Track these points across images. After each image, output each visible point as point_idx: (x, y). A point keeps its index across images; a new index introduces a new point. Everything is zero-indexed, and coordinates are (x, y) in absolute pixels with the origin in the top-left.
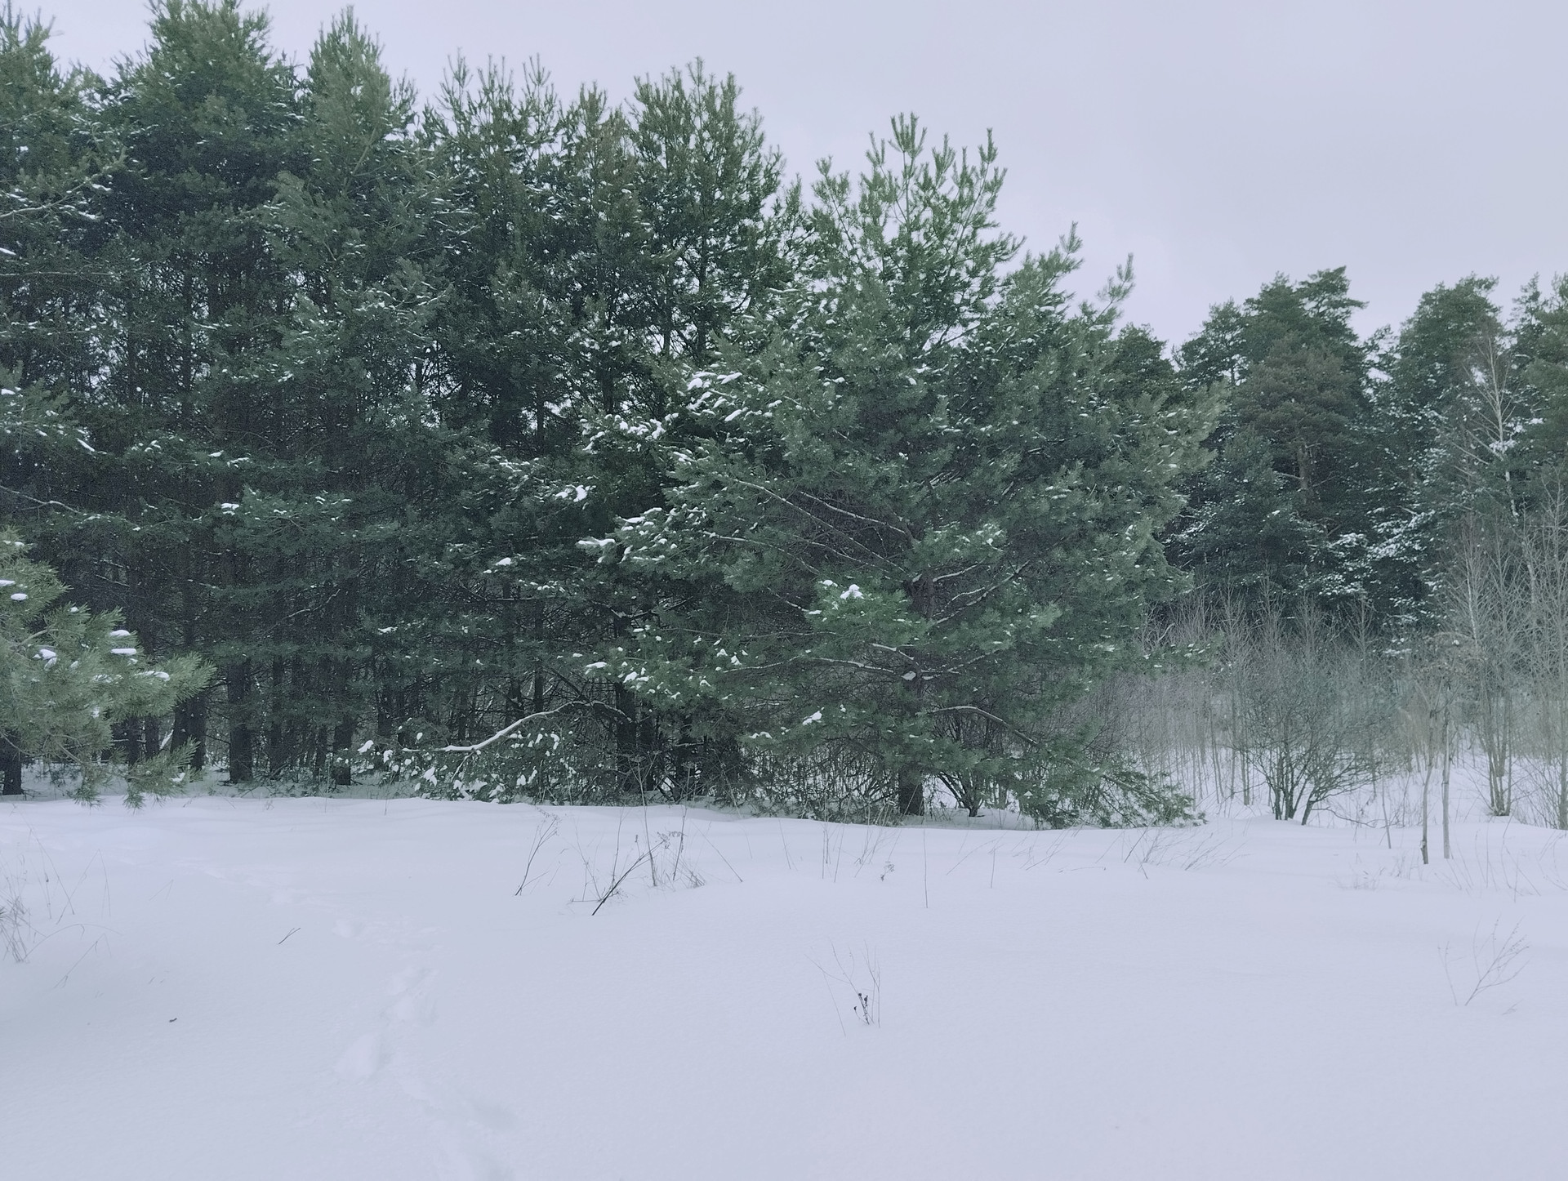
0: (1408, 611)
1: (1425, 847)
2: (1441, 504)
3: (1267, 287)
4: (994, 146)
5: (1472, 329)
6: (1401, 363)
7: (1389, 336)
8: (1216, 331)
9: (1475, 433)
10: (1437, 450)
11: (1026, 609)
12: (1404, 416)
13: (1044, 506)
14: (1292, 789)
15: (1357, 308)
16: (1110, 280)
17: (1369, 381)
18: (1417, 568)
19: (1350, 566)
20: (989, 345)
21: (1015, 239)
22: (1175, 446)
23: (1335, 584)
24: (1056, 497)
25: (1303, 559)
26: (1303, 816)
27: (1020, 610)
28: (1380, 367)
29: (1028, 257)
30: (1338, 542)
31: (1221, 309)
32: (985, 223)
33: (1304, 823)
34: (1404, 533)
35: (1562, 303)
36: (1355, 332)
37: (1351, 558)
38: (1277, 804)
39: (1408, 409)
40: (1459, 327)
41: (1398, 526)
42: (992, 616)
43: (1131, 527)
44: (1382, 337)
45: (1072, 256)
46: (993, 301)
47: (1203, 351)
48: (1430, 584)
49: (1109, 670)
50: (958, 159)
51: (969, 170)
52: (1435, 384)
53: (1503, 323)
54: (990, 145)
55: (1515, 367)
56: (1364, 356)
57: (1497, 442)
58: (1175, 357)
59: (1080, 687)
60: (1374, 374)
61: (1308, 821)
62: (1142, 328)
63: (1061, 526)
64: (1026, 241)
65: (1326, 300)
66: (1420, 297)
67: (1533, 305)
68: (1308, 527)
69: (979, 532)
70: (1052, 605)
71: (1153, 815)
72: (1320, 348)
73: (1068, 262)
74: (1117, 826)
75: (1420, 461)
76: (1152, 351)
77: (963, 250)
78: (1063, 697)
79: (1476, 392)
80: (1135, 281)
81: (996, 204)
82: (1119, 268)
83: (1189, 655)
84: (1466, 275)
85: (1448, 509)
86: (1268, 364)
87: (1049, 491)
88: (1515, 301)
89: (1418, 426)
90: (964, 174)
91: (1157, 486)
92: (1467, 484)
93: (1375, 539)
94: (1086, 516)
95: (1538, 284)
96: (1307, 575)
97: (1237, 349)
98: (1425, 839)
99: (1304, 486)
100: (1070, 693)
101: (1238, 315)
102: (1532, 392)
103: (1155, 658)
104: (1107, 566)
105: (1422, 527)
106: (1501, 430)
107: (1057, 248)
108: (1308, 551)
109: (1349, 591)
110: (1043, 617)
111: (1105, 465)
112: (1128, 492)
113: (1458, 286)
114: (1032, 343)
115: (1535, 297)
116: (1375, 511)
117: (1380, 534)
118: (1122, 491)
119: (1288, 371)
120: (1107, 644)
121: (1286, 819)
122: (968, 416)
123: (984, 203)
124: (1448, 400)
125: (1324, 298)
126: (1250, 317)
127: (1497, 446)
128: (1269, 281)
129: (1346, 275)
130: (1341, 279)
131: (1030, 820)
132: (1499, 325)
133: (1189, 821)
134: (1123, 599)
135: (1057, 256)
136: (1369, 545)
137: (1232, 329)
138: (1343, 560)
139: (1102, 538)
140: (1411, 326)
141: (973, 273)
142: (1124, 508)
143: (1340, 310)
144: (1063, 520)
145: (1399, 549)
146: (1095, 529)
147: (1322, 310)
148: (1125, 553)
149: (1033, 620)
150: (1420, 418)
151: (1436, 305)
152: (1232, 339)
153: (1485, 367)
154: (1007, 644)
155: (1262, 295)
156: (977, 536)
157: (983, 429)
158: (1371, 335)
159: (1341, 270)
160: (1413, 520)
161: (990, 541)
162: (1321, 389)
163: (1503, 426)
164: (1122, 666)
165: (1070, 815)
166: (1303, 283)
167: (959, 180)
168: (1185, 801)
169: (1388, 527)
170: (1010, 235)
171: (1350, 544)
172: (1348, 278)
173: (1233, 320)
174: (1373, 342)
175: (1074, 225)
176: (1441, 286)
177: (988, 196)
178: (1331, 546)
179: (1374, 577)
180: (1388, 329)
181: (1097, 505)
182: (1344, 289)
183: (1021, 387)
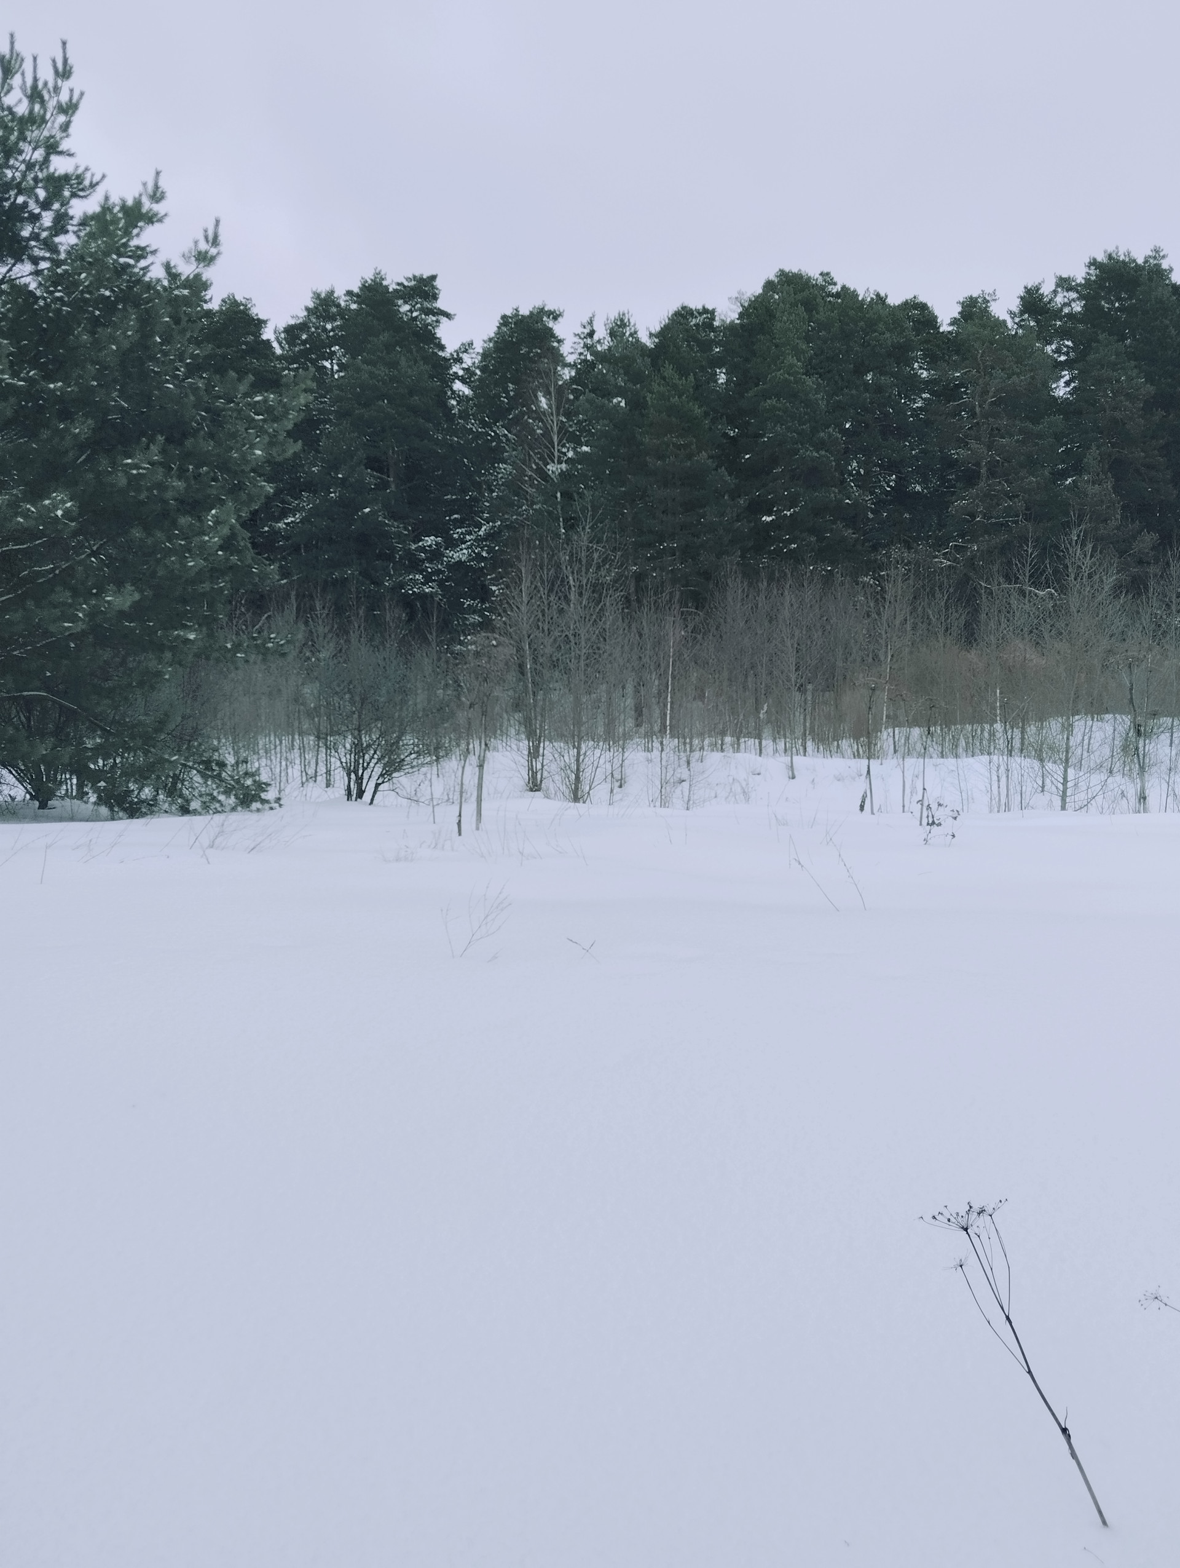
0: (474, 612)
1: (460, 821)
2: (506, 516)
3: (367, 282)
4: (69, 62)
5: (539, 356)
6: (480, 380)
7: (471, 351)
8: (318, 318)
9: (536, 454)
10: (505, 466)
11: (102, 591)
12: (480, 430)
13: (123, 481)
14: (363, 773)
15: (445, 319)
16: (196, 243)
17: (453, 392)
18: (485, 573)
19: (429, 567)
20: (59, 291)
21: (93, 175)
22: (261, 431)
23: (417, 584)
24: (135, 472)
25: (390, 558)
26: (371, 797)
27: (94, 591)
28: (463, 380)
29: (107, 198)
30: (420, 544)
31: (323, 295)
32: (60, 149)
33: (371, 803)
34: (475, 541)
35: (611, 344)
36: (443, 342)
37: (430, 561)
38: (349, 786)
39: (484, 424)
40: (529, 353)
41: (470, 533)
42: (64, 596)
43: (213, 512)
44: (466, 351)
45: (156, 207)
46: (67, 241)
47: (304, 337)
48: (494, 588)
49: (190, 658)
50: (28, 66)
51: (40, 85)
52: (507, 404)
53: (565, 355)
54: (65, 60)
55: (571, 397)
56: (450, 367)
57: (552, 464)
58: (277, 339)
59: (159, 674)
60: (458, 386)
61: (374, 802)
62: (244, 301)
63: (142, 503)
64: (106, 180)
65: (419, 305)
66: (499, 318)
67: (589, 341)
68: (394, 527)
69: (47, 502)
70: (129, 587)
71: (232, 800)
72: (411, 353)
73: (151, 213)
74: (195, 812)
75: (492, 474)
76: (253, 328)
77: (32, 175)
78: (141, 684)
79: (539, 416)
80: (222, 248)
81: (71, 130)
82: (206, 231)
83: (270, 645)
84: (538, 304)
85: (512, 522)
86: (364, 361)
87: (128, 464)
88: (576, 335)
89: (492, 441)
90: (35, 87)
91: (243, 471)
92: (527, 500)
93: (452, 544)
94: (169, 495)
95: (594, 323)
96: (392, 573)
97: (336, 340)
98: (460, 815)
99: (393, 487)
100: (150, 680)
101: (338, 306)
102: (583, 422)
103: (237, 647)
104: (189, 551)
105: (489, 536)
106: (556, 454)
107: (140, 195)
108: (393, 550)
109: (427, 590)
110: (119, 600)
111: (189, 443)
112: (212, 474)
113: (531, 313)
114: (109, 297)
115: (591, 334)
116: (452, 518)
117: (455, 539)
118: (208, 473)
119: (382, 371)
120: (187, 631)
121: (356, 800)
122: (35, 369)
123: (57, 125)
124: (517, 420)
125: (417, 303)
126: (350, 310)
127: (551, 467)
128: (369, 276)
129: (438, 283)
130: (434, 287)
131: (104, 810)
132: (562, 355)
133: (267, 806)
134: (207, 586)
135: (138, 203)
136: (446, 549)
137: (332, 319)
138: (423, 561)
139: (184, 520)
140: (491, 345)
141: (46, 205)
142: (209, 491)
143: (431, 319)
144: (143, 496)
145: (470, 555)
146: (178, 510)
147: (415, 314)
148: (207, 538)
149: (108, 602)
150: (493, 434)
151: (511, 328)
152: (333, 330)
153: (547, 394)
154: (80, 627)
155: (361, 289)
156: (45, 506)
157: (52, 386)
158: (456, 347)
159: (433, 278)
160: (483, 529)
161: (59, 513)
162: (411, 393)
163: (558, 450)
164: (203, 654)
165: (148, 804)
166: (399, 284)
167: (29, 92)
168: (261, 787)
169: (462, 533)
170: (87, 169)
171: (430, 546)
172: (438, 287)
173: (334, 310)
174: (458, 355)
175: (158, 173)
176: (516, 310)
177: (62, 119)
178: (413, 547)
179: (448, 579)
180: (471, 344)
181: (179, 484)
182: (435, 297)
183: (97, 345)
